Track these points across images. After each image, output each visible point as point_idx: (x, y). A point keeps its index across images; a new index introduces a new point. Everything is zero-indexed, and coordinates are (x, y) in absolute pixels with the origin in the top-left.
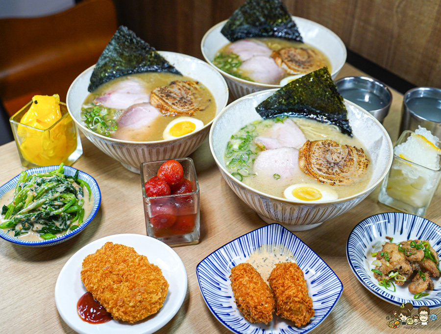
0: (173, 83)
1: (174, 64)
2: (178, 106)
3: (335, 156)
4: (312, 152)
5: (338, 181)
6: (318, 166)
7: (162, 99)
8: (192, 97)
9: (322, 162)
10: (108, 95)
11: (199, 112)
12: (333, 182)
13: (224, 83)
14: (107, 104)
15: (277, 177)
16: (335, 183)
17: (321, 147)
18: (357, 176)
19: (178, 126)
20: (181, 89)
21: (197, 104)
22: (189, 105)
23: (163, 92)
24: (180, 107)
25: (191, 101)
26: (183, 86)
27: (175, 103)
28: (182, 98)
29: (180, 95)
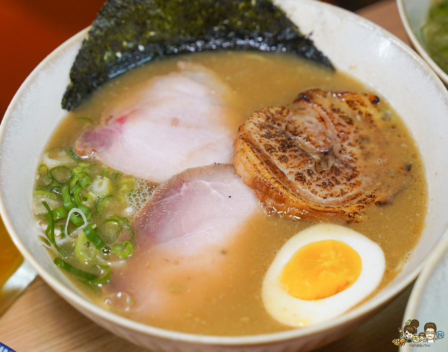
0: (306, 97)
1: (311, 34)
2: (313, 186)
7: (268, 162)
8: (356, 150)
10: (118, 125)
11: (373, 208)
20: (327, 118)
21: (368, 179)
22: (345, 181)
23: (273, 132)
24: (318, 189)
25: (353, 165)
26: (334, 110)
27: (306, 174)
28: (326, 154)
29: (322, 143)
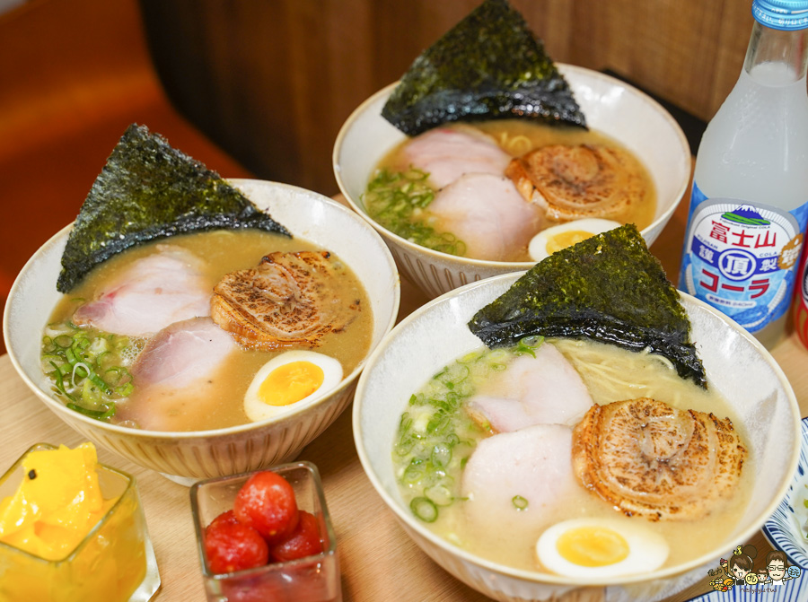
0: (269, 259)
1: (267, 209)
2: (280, 324)
3: (661, 443)
4: (606, 436)
5: (668, 510)
6: (618, 472)
7: (240, 309)
8: (314, 295)
9: (629, 460)
10: (109, 299)
11: (331, 335)
12: (654, 512)
13: (388, 260)
14: (106, 324)
15: (519, 503)
16: (659, 515)
17: (627, 418)
18: (715, 493)
19: (281, 378)
20: (287, 273)
21: (325, 314)
22: (306, 318)
23: (242, 288)
24: (284, 326)
25: (312, 306)
26: (293, 267)
27: (273, 317)
28: (289, 300)
29: (284, 293)
